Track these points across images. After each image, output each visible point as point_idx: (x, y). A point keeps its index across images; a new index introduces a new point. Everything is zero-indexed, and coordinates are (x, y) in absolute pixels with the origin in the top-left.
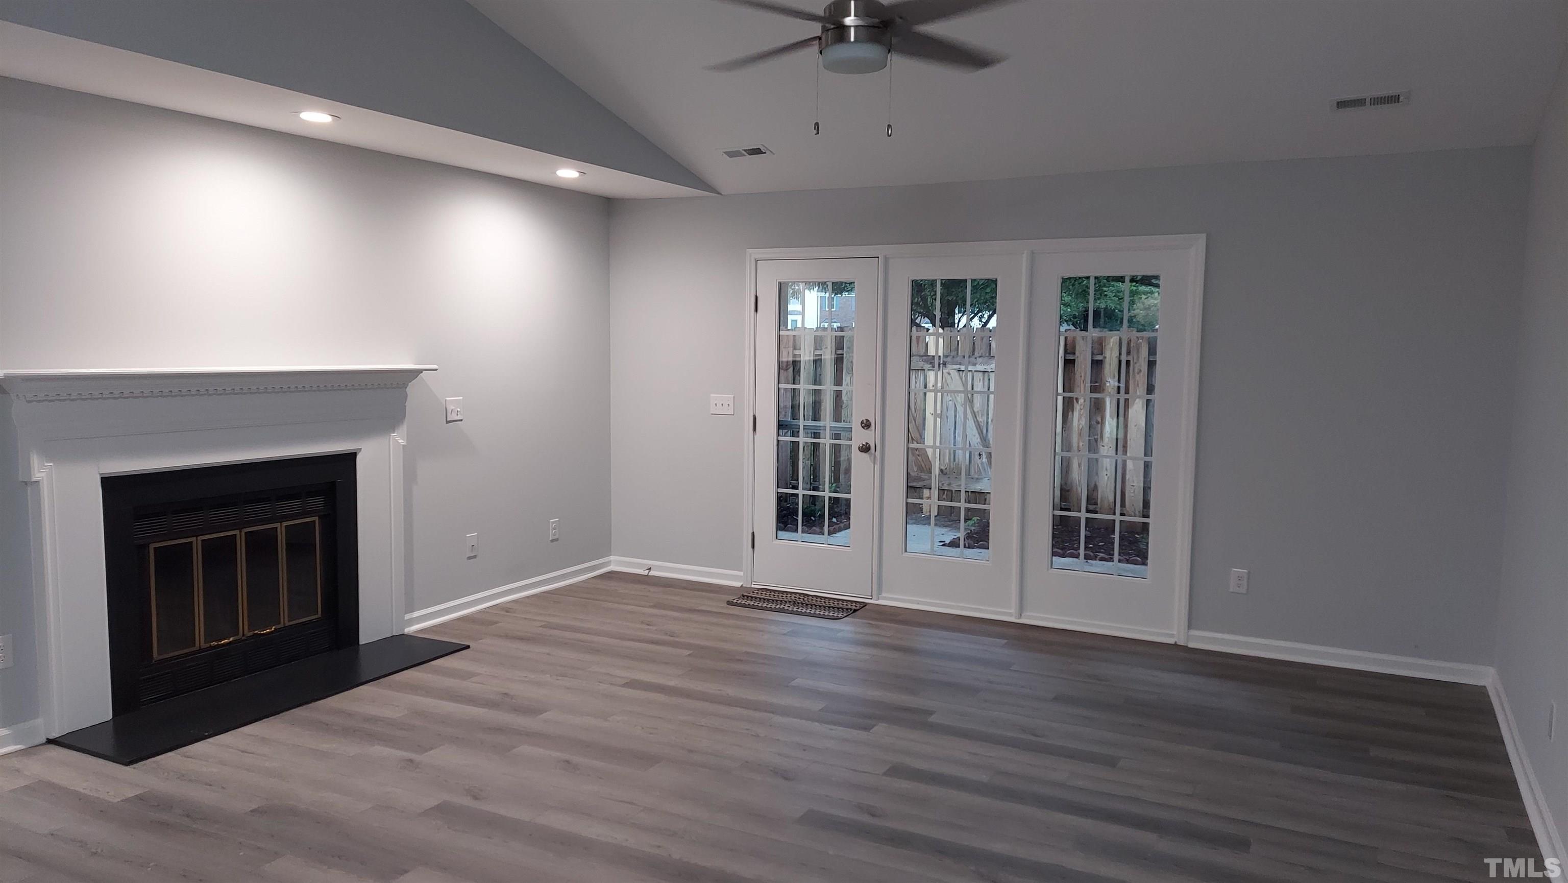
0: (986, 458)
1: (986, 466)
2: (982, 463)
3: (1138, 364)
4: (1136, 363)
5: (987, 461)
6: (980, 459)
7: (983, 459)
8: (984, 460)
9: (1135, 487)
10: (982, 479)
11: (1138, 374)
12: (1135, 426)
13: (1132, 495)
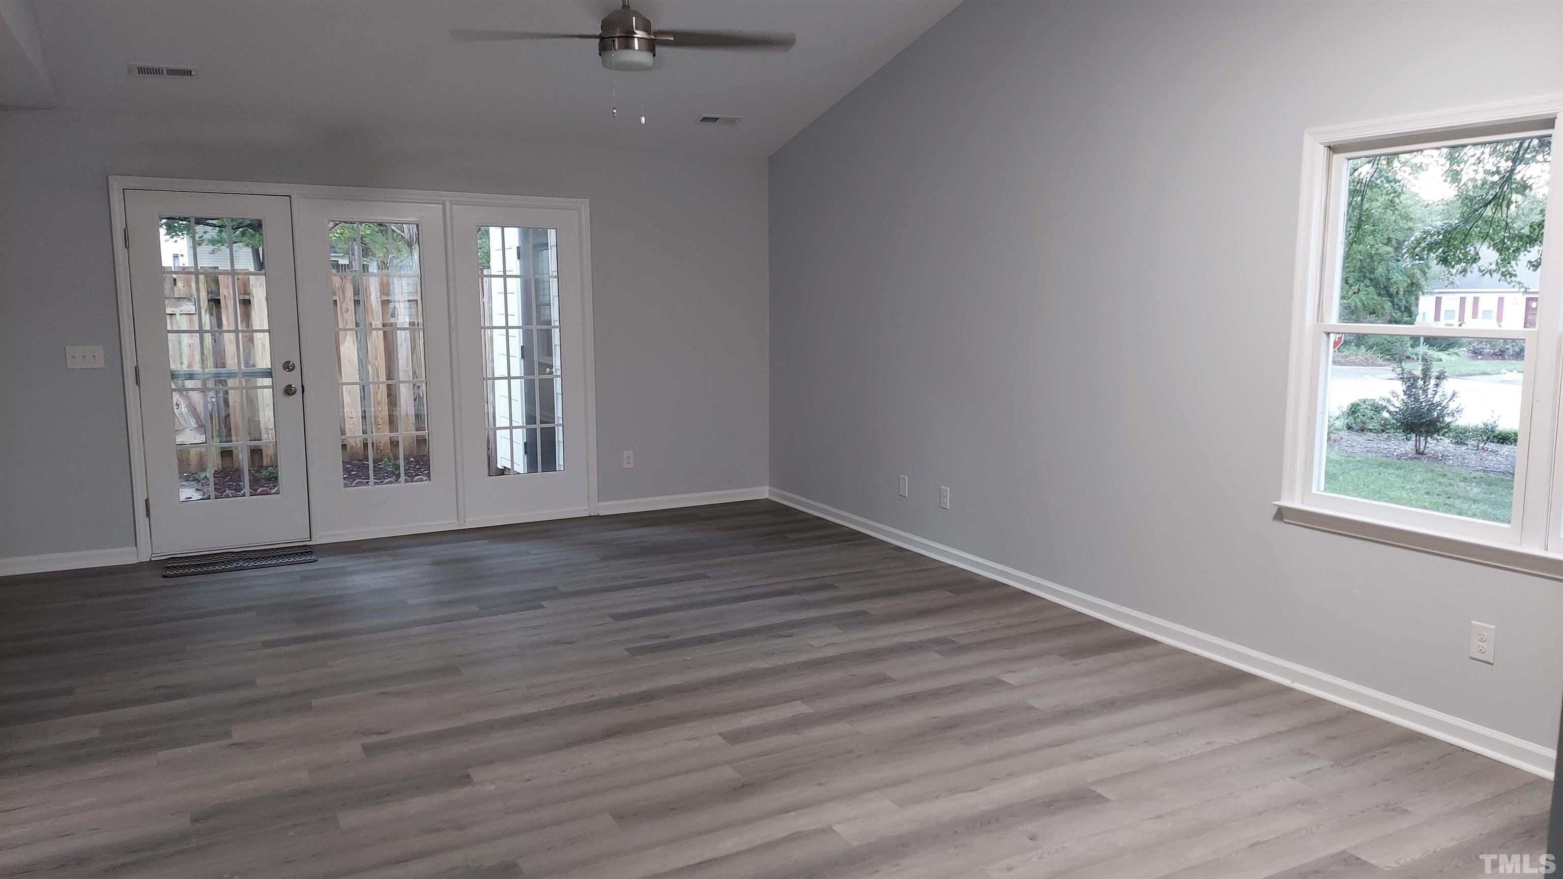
0: (185, 407)
1: (186, 416)
2: (181, 414)
3: (345, 304)
4: (342, 303)
5: (186, 409)
6: (178, 409)
7: (181, 409)
8: (183, 409)
9: (353, 419)
10: (183, 430)
11: (346, 313)
12: (349, 362)
13: (352, 426)
